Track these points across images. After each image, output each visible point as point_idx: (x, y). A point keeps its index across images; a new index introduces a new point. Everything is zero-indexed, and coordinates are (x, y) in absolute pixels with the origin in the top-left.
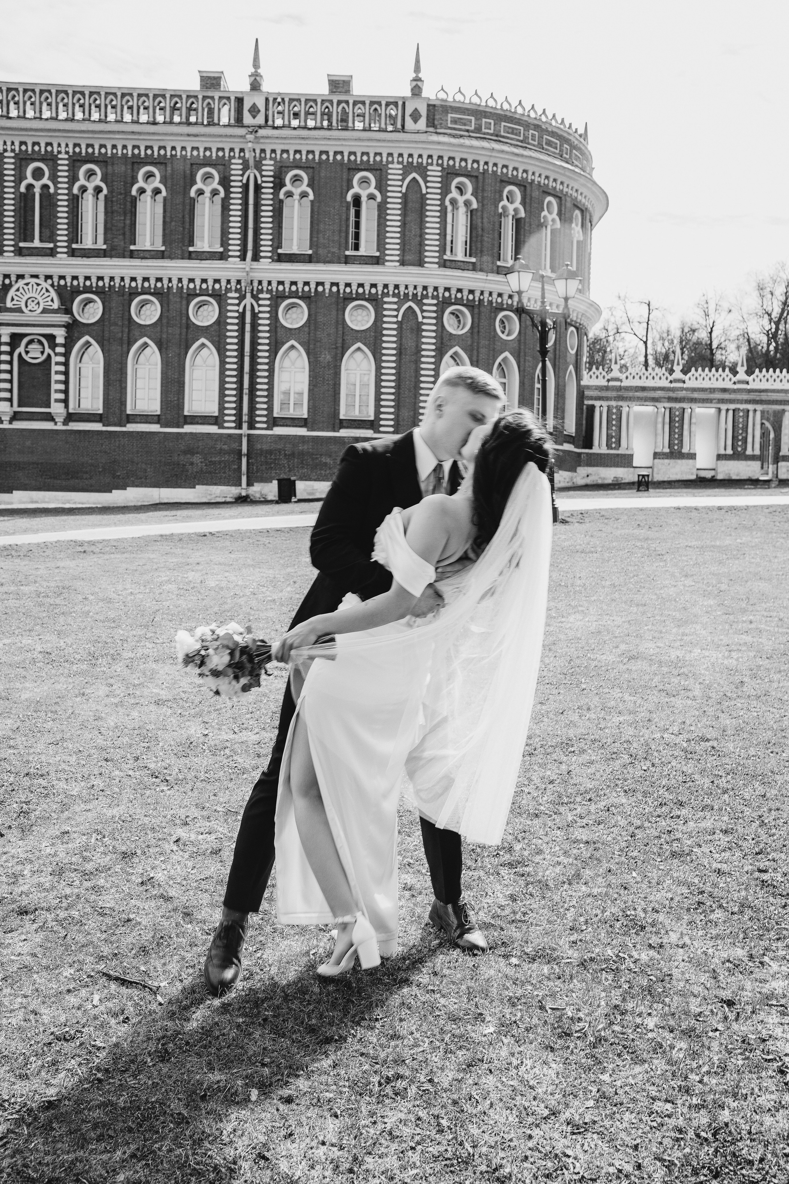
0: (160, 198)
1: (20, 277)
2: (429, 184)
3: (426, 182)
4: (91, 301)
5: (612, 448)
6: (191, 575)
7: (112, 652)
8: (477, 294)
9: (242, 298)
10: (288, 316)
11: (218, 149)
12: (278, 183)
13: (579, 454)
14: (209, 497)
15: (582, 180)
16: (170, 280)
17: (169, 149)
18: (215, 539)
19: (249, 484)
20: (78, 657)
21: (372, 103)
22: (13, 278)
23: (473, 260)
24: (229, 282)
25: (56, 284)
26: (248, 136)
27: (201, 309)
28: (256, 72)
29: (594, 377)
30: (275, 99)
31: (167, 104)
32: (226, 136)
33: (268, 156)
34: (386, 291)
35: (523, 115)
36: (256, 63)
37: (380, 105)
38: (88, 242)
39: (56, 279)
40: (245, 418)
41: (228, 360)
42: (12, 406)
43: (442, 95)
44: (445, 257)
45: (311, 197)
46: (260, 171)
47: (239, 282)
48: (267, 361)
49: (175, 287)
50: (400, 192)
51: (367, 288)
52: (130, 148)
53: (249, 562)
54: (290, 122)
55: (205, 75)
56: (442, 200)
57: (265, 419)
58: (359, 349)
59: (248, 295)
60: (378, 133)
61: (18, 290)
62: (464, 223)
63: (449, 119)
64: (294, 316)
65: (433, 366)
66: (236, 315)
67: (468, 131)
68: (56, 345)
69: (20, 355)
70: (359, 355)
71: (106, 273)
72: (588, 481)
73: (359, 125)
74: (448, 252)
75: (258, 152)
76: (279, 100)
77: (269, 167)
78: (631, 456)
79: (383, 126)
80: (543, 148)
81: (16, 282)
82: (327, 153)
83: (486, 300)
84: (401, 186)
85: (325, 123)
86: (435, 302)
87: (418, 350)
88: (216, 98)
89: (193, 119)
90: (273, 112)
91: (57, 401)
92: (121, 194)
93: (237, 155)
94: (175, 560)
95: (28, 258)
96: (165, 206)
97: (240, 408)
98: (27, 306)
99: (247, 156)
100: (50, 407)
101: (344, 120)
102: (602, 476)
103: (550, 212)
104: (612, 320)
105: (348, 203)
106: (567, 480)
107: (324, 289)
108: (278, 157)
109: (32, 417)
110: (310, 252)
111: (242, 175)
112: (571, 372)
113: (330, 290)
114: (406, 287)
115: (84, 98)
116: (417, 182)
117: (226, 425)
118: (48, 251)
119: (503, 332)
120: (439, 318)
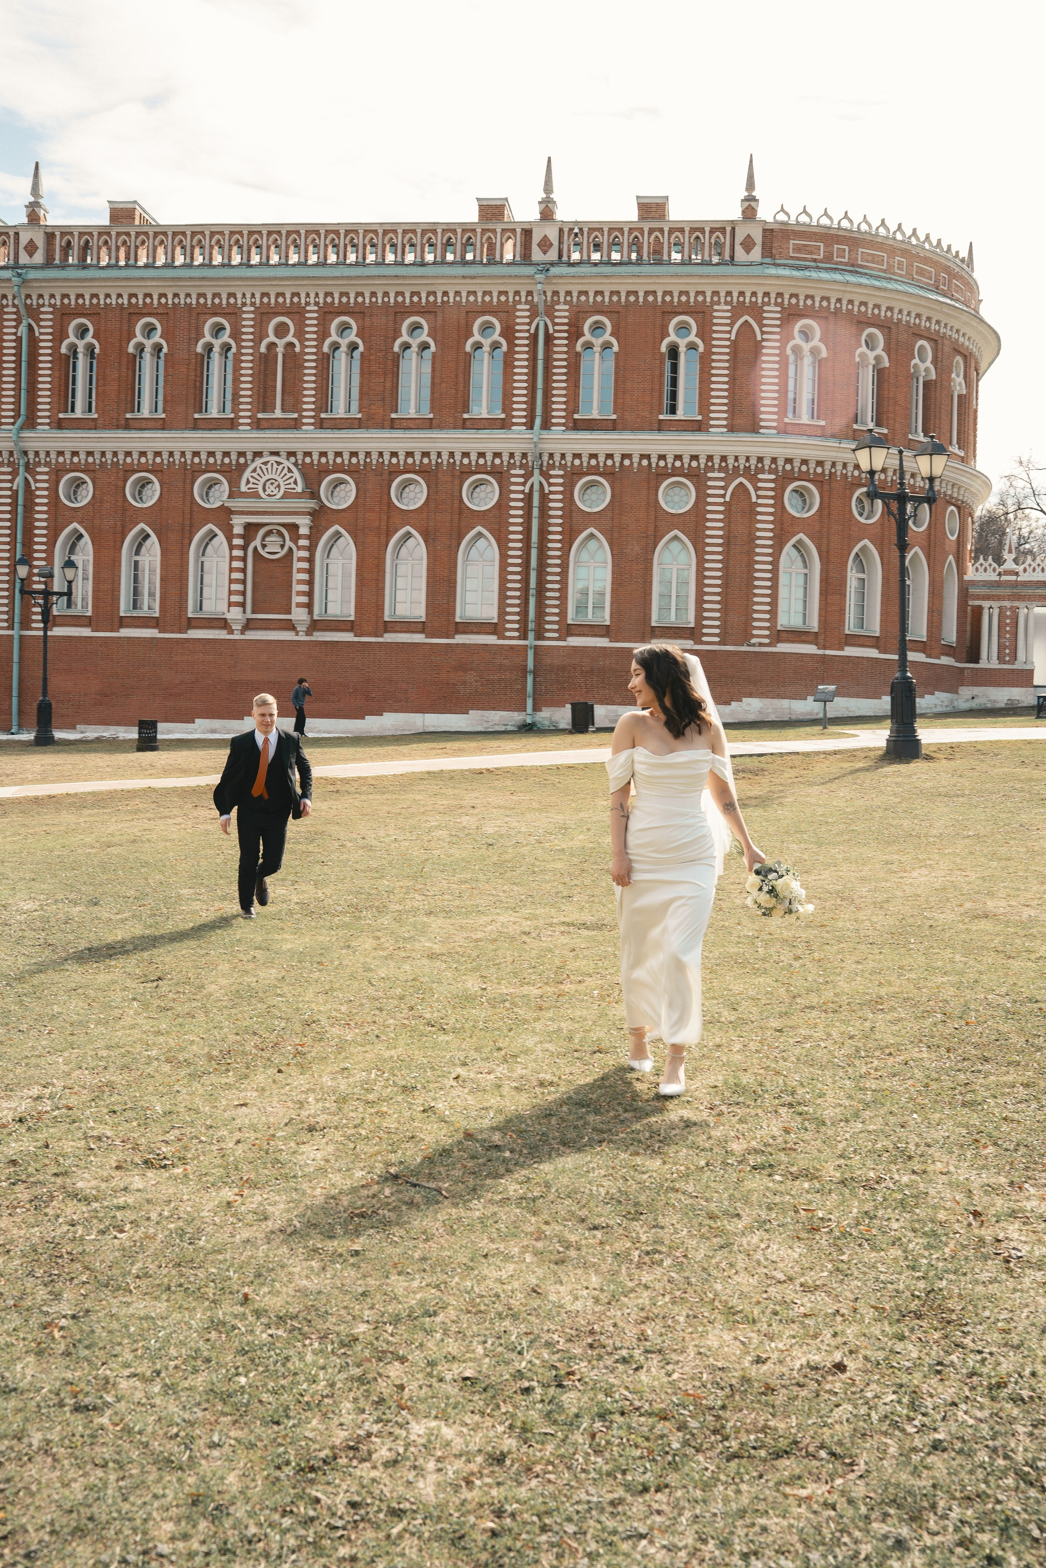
0: (427, 354)
1: (258, 454)
2: (765, 329)
3: (761, 326)
4: (342, 482)
5: (1005, 663)
6: (465, 820)
7: (377, 904)
8: (828, 466)
9: (528, 475)
10: (586, 497)
11: (500, 293)
12: (575, 333)
13: (962, 670)
14: (485, 725)
15: (965, 318)
16: (439, 455)
17: (439, 295)
18: (494, 777)
19: (536, 709)
20: (340, 908)
21: (693, 230)
22: (249, 456)
23: (823, 423)
24: (512, 455)
25: (300, 462)
26: (537, 276)
27: (478, 490)
28: (548, 197)
29: (981, 569)
30: (571, 230)
31: (439, 241)
32: (510, 276)
33: (562, 299)
34: (710, 464)
35: (887, 238)
36: (548, 186)
37: (703, 233)
38: (340, 411)
39: (300, 457)
40: (531, 626)
41: (510, 553)
42: (244, 612)
43: (782, 217)
44: (786, 420)
45: (616, 348)
46: (552, 318)
47: (524, 456)
48: (558, 553)
49: (445, 463)
50: (728, 339)
51: (686, 460)
52: (392, 295)
53: (535, 805)
54: (589, 256)
55: (485, 203)
56: (783, 348)
57: (556, 627)
58: (676, 538)
59: (536, 472)
60: (700, 267)
61: (254, 471)
62: (811, 376)
63: (791, 247)
64: (594, 497)
65: (770, 559)
66: (521, 496)
67: (815, 260)
68: (299, 537)
69: (256, 548)
70: (675, 546)
71: (361, 447)
72: (973, 704)
73: (676, 257)
74: (790, 415)
75: (549, 294)
76: (576, 230)
77: (562, 312)
78: (1031, 672)
79: (707, 258)
80: (913, 279)
81: (253, 461)
82: (636, 293)
83: (839, 473)
84: (730, 332)
85: (634, 256)
86: (773, 477)
87: (752, 539)
88: (499, 231)
89: (469, 257)
90: (569, 245)
91: (299, 605)
92: (381, 351)
93: (523, 300)
94: (445, 802)
95: (268, 431)
96: (433, 364)
97: (524, 613)
98: (264, 490)
99: (536, 300)
100: (290, 613)
101: (657, 251)
102: (993, 698)
103: (923, 361)
104: (1012, 492)
105: (662, 354)
106: (946, 703)
107: (632, 463)
108: (575, 299)
109: (267, 625)
110: (614, 417)
111: (529, 324)
112: (950, 563)
113: (640, 463)
114: (736, 459)
115: (339, 238)
116: (750, 326)
117: (508, 634)
118: (292, 423)
119: (861, 515)
120: (779, 498)
